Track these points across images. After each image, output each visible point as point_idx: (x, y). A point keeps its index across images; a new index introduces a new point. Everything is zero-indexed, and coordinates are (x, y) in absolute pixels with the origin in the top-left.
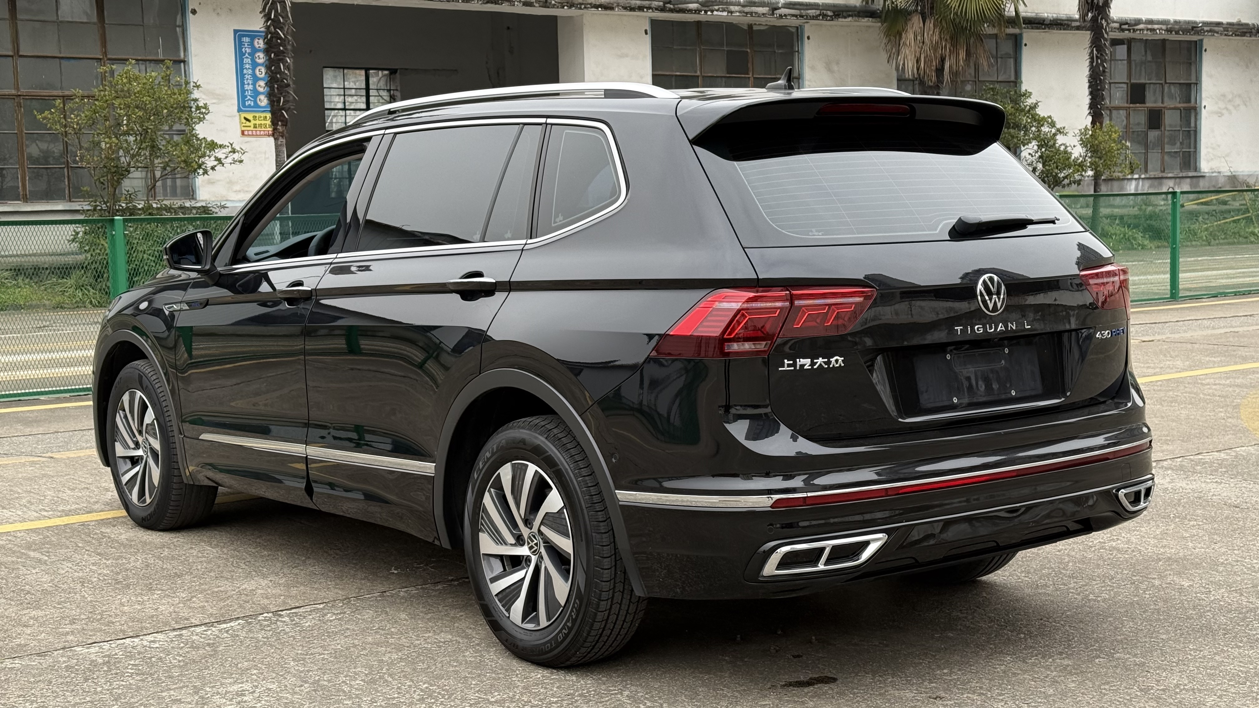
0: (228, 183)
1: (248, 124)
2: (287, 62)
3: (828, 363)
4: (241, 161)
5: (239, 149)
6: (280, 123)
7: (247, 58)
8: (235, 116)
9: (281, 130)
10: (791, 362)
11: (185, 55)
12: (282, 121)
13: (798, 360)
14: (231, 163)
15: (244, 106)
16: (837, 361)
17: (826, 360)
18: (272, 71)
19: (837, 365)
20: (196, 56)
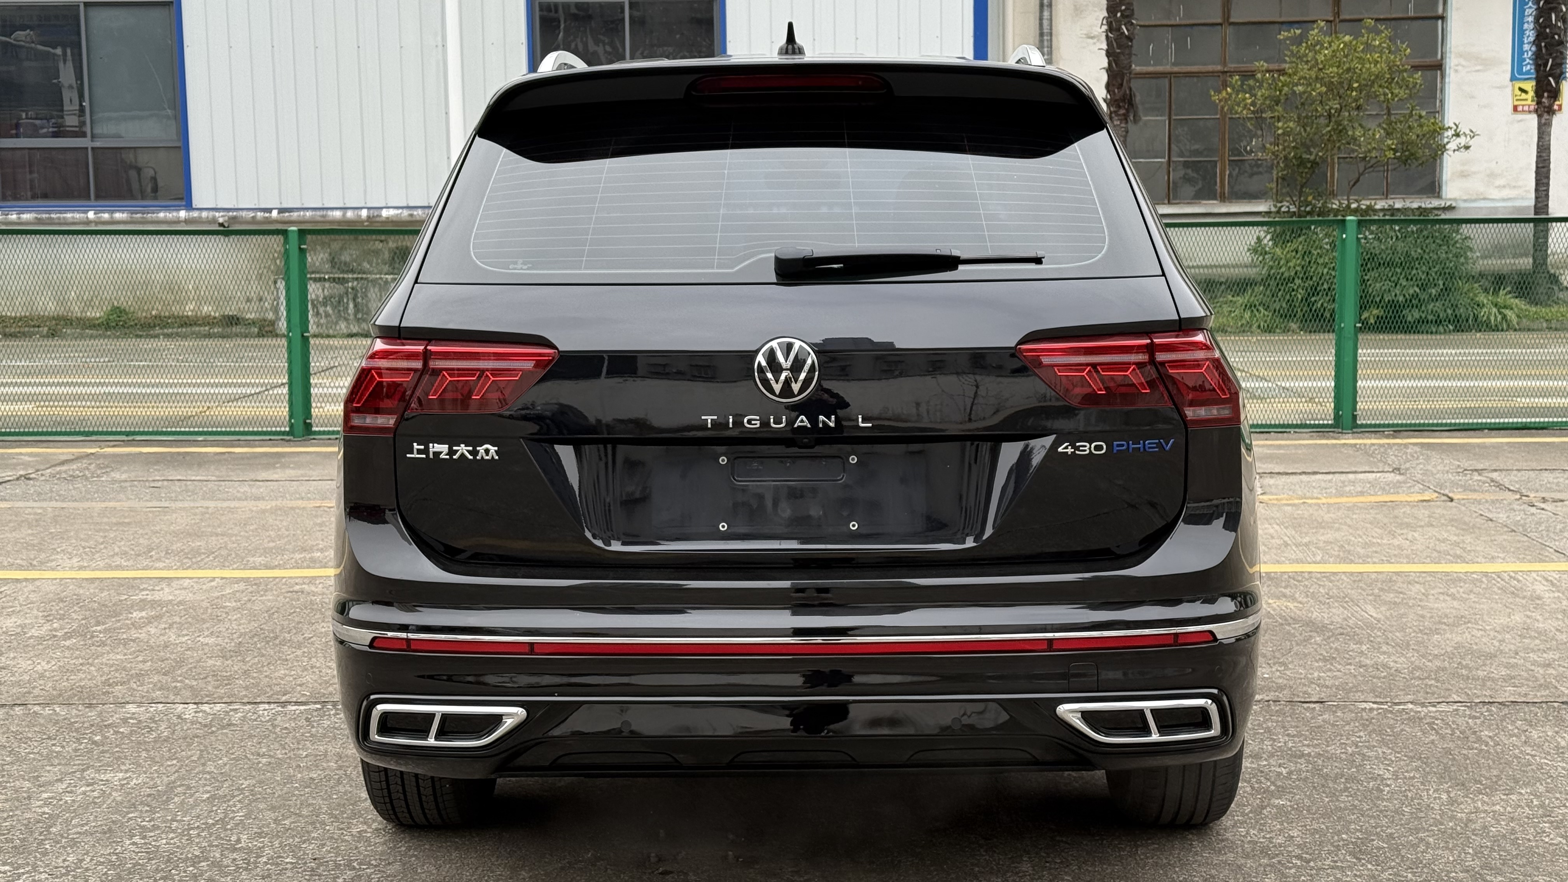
0: (1488, 176)
1: (1524, 96)
2: (1562, 10)
3: (474, 453)
4: (1467, 148)
5: (1468, 132)
6: (1546, 94)
7: (1530, 7)
8: (1507, 87)
9: (1547, 104)
10: (422, 447)
11: (1444, 9)
12: (1549, 92)
13: (431, 445)
14: (1454, 151)
15: (1520, 72)
16: (488, 451)
17: (471, 448)
18: (1540, 25)
19: (487, 458)
20: (1457, 9)
